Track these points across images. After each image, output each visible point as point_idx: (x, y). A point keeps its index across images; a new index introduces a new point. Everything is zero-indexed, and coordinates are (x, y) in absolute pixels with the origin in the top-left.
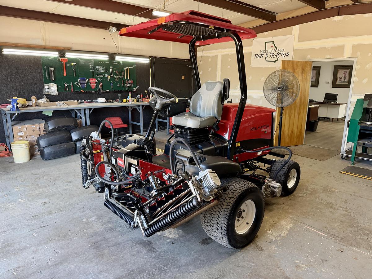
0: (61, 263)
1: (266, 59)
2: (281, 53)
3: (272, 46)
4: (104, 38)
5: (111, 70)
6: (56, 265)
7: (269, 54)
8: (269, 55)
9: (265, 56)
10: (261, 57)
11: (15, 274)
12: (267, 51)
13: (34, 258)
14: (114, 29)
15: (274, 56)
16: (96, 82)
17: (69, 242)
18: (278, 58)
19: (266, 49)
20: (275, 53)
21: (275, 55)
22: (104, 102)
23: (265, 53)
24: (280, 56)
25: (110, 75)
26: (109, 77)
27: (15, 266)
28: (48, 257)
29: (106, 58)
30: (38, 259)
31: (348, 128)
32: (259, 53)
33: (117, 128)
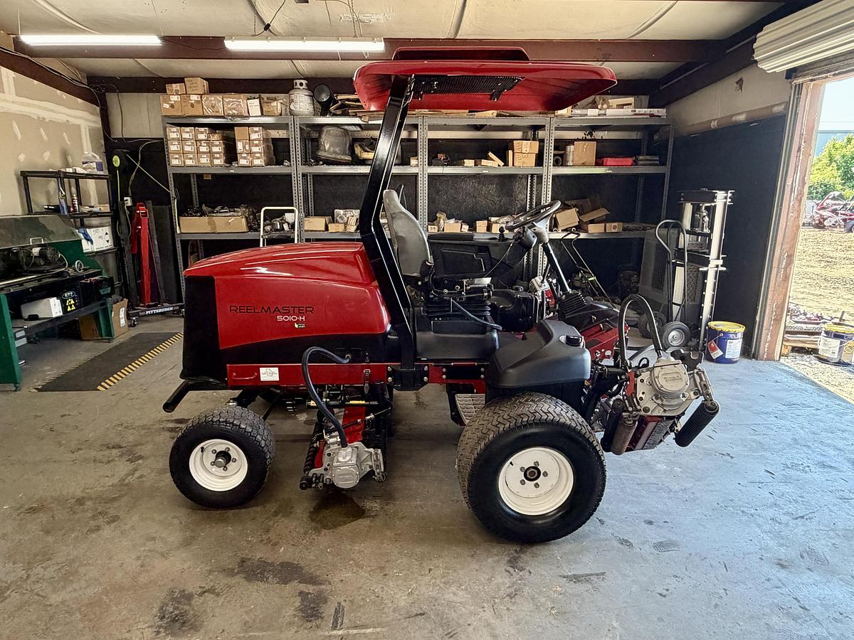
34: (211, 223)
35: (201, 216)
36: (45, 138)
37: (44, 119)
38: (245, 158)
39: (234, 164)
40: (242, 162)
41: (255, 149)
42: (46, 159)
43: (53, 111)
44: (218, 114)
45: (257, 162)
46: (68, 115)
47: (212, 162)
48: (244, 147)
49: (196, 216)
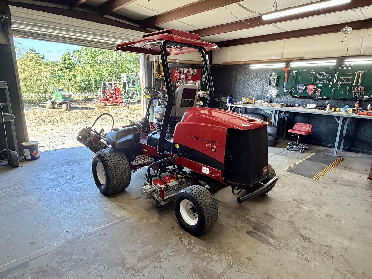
4: (342, 41)
5: (336, 75)
14: (350, 29)
16: (314, 89)
22: (313, 109)
25: (333, 82)
26: (331, 83)
29: (333, 63)
33: (300, 135)
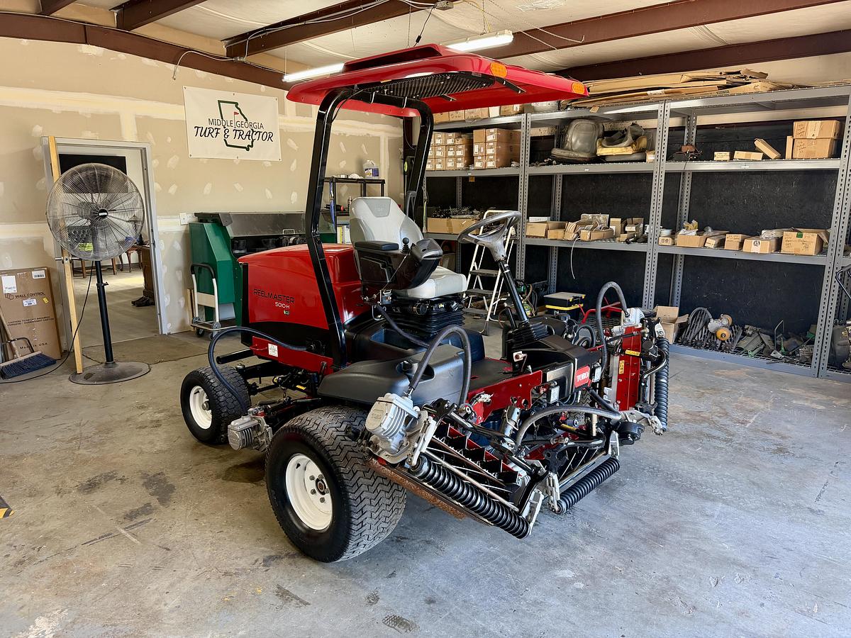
0: (735, 562)
1: (225, 140)
2: (257, 130)
3: (236, 113)
6: (745, 567)
7: (231, 129)
8: (231, 134)
9: (222, 131)
10: (214, 134)
11: (816, 606)
12: (226, 122)
13: (762, 605)
15: (244, 136)
17: (675, 576)
18: (252, 142)
19: (222, 118)
20: (246, 131)
21: (245, 134)
23: (221, 127)
24: (254, 137)
27: (804, 621)
28: (739, 586)
30: (756, 597)
31: (193, 276)
32: (206, 125)
34: (449, 225)
35: (444, 217)
36: (344, 150)
37: (345, 134)
38: (479, 161)
39: (471, 168)
40: (478, 165)
41: (490, 151)
42: (342, 167)
43: (353, 127)
44: (460, 119)
45: (490, 164)
46: (369, 129)
47: (455, 165)
48: (479, 150)
49: (439, 217)
